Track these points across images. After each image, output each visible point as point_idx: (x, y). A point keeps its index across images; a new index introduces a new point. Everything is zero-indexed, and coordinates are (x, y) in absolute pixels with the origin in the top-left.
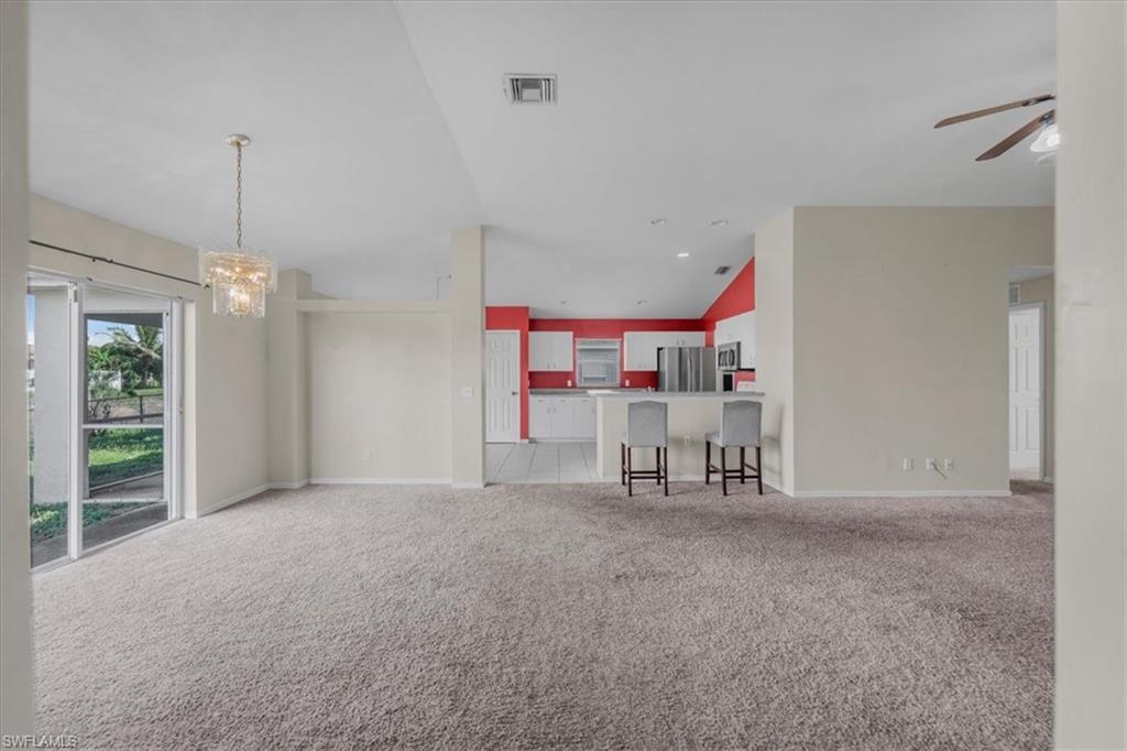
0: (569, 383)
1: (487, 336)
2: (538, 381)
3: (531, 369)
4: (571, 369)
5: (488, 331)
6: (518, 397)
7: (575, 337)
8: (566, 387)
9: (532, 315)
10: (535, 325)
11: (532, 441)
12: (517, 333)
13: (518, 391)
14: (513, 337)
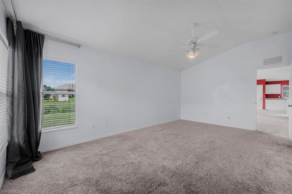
0: (279, 97)
1: (257, 86)
2: (268, 96)
3: (266, 93)
4: (280, 93)
5: (257, 85)
6: (262, 100)
7: (281, 85)
8: (278, 98)
9: (266, 81)
10: (268, 83)
11: (266, 110)
12: (262, 86)
13: (262, 98)
14: (261, 86)
